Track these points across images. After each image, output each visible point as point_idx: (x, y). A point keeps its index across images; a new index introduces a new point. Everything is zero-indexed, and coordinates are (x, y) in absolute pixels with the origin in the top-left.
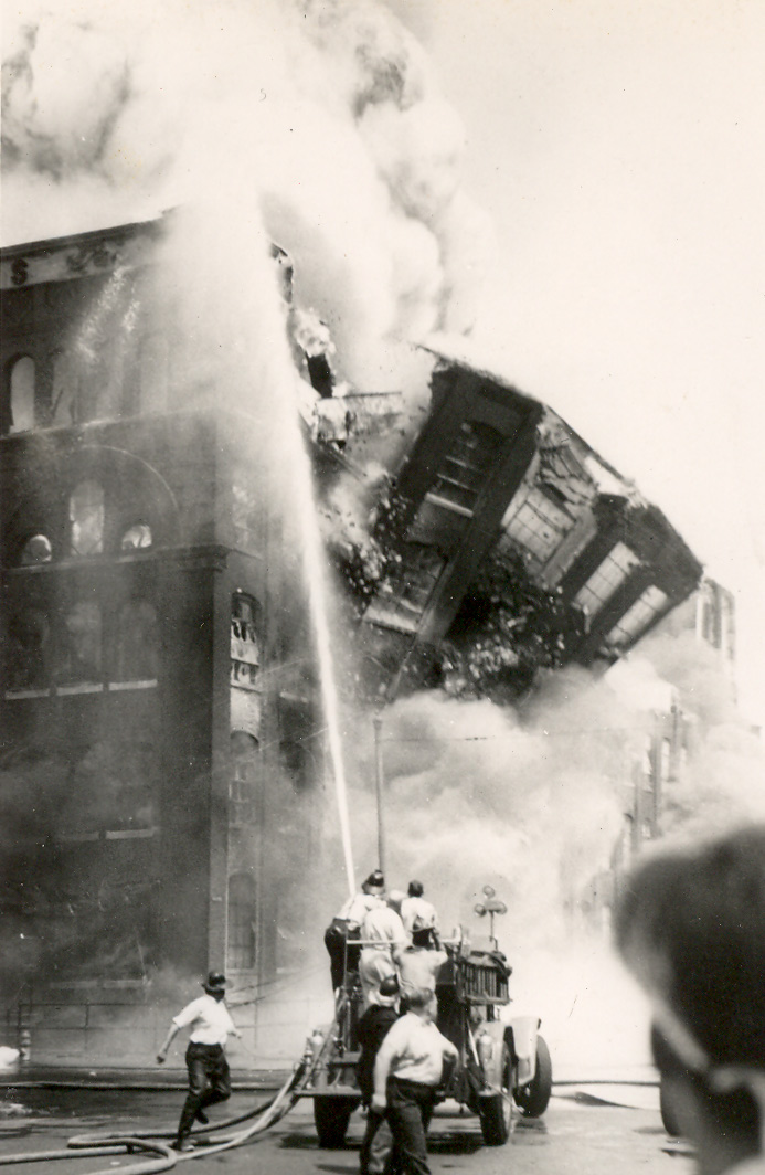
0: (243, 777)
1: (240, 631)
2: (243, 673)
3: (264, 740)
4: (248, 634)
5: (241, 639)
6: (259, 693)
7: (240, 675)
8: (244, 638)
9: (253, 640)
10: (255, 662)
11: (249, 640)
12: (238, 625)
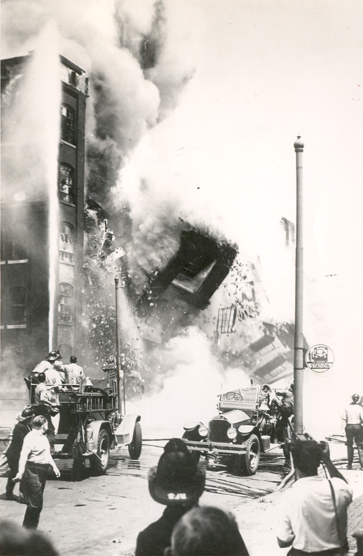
0: (65, 302)
1: (64, 238)
2: (66, 257)
3: (76, 286)
4: (68, 241)
5: (65, 242)
6: (73, 266)
7: (64, 258)
8: (67, 242)
9: (70, 242)
10: (71, 252)
11: (69, 243)
12: (64, 236)
